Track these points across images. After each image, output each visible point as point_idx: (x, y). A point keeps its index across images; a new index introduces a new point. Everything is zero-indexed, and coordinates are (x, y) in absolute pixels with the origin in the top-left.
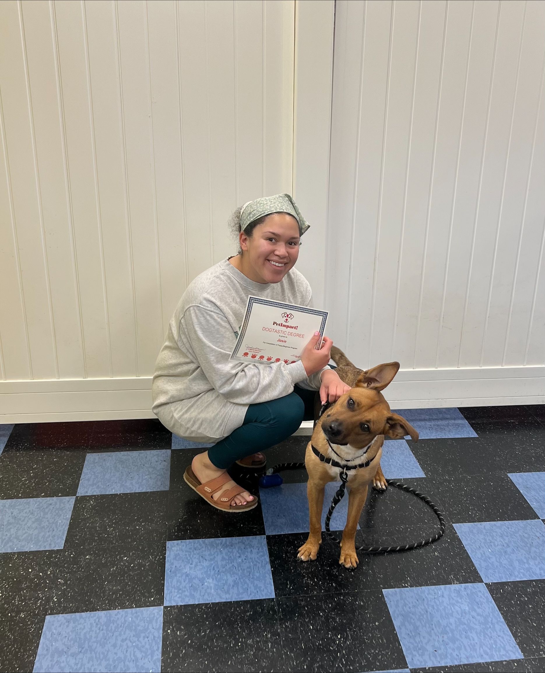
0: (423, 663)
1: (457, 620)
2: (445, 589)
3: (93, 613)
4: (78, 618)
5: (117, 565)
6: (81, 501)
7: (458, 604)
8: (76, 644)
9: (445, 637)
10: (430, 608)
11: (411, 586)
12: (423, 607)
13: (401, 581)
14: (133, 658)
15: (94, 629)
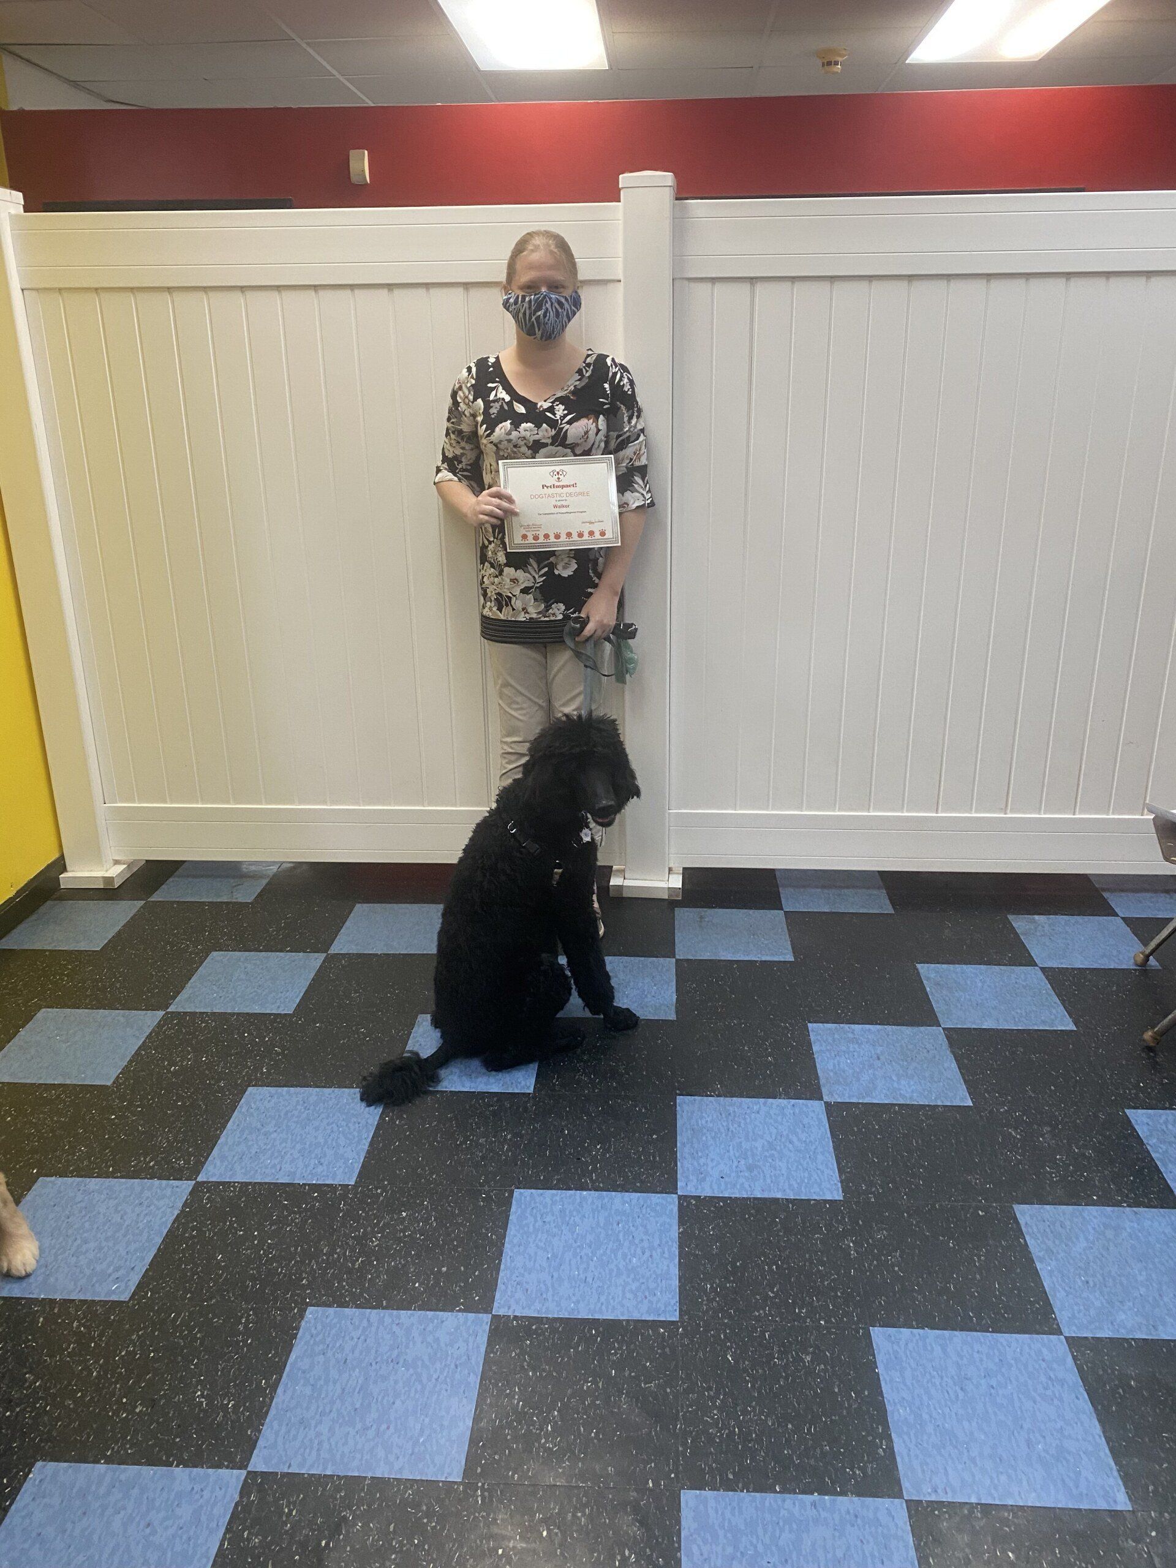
0: (700, 1190)
1: (766, 1143)
2: (765, 1104)
3: (302, 1090)
4: (284, 1093)
5: (349, 1038)
6: (331, 959)
7: (776, 1125)
8: (274, 1122)
9: (743, 1162)
10: (736, 1126)
11: (718, 1096)
12: (725, 1124)
13: (707, 1089)
14: (334, 1144)
15: (299, 1107)
